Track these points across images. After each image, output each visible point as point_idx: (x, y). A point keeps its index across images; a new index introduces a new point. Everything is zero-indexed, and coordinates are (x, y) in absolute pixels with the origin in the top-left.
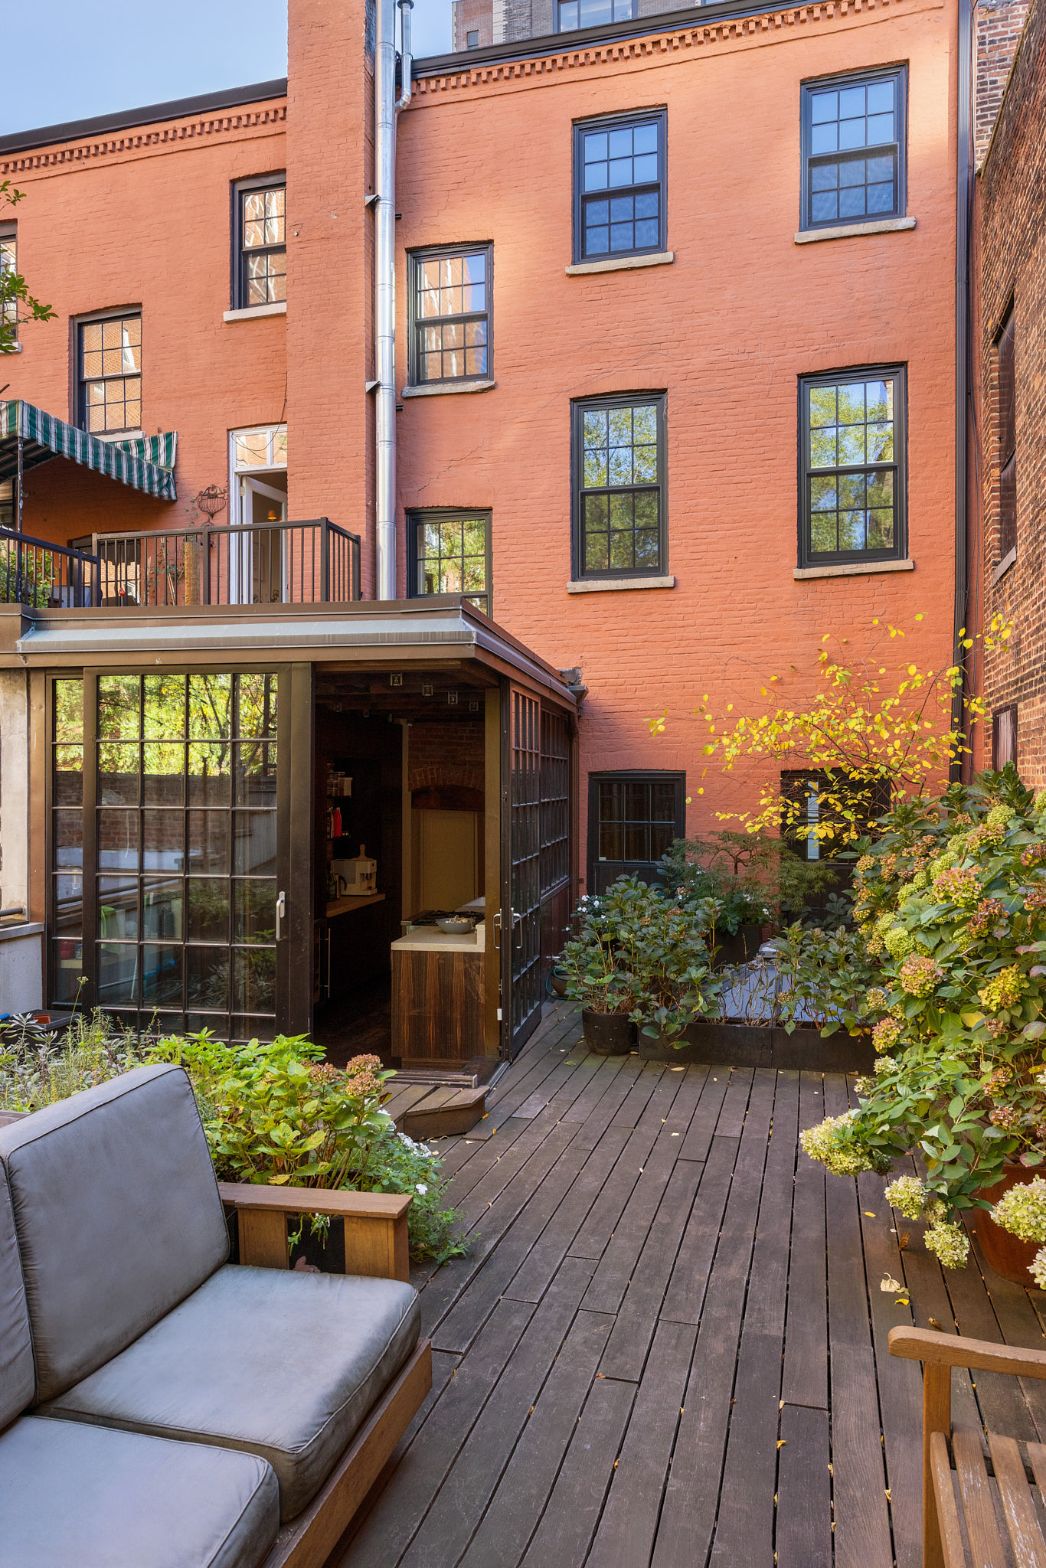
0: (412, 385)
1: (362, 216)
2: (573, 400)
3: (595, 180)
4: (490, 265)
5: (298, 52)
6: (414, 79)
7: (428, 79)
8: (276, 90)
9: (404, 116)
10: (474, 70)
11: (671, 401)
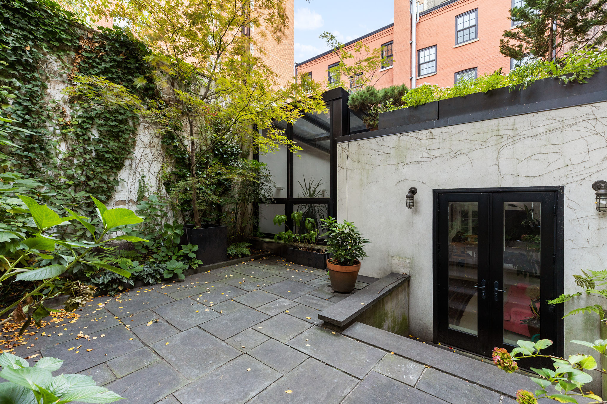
0: (418, 76)
1: (409, 46)
2: (455, 73)
3: (460, 27)
4: (436, 49)
5: (396, 18)
6: (420, 17)
7: (422, 16)
8: (392, 25)
9: (418, 24)
10: (433, 11)
11: (478, 69)
